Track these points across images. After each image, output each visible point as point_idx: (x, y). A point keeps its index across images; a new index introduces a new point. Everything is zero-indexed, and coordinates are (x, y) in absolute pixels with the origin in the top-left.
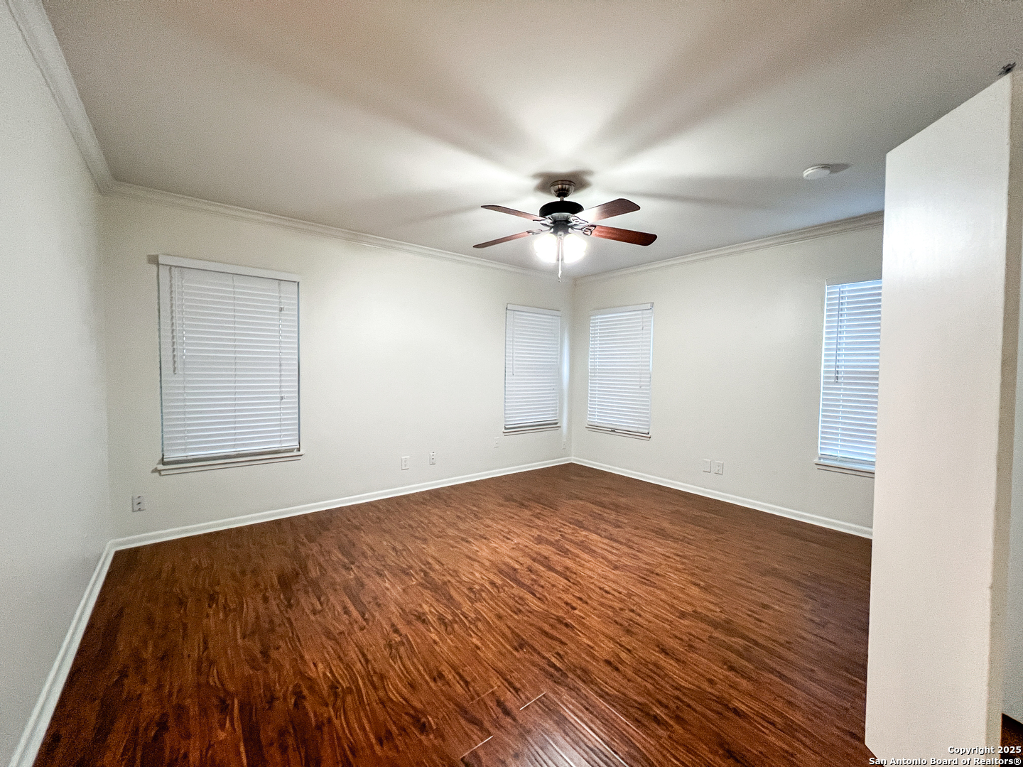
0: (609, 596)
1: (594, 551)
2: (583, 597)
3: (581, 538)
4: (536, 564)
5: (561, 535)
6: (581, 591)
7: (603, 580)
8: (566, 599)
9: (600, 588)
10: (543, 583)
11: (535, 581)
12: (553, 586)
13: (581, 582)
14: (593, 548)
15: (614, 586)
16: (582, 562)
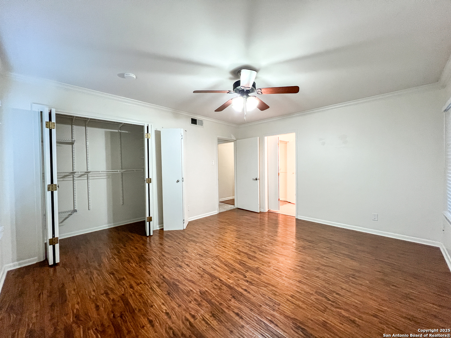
0: (223, 245)
1: (226, 265)
2: (232, 244)
3: (232, 275)
4: (254, 255)
5: (246, 277)
6: (232, 246)
7: (224, 251)
8: (238, 243)
9: (226, 248)
10: (247, 248)
11: (251, 248)
12: (243, 247)
13: (233, 249)
14: (226, 268)
15: (220, 249)
16: (232, 258)
